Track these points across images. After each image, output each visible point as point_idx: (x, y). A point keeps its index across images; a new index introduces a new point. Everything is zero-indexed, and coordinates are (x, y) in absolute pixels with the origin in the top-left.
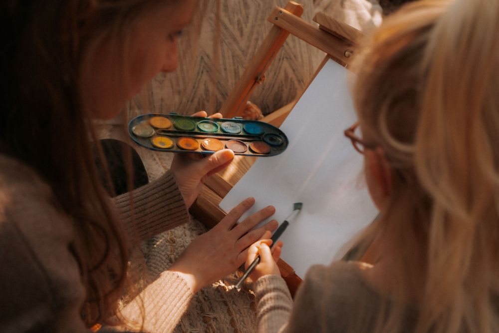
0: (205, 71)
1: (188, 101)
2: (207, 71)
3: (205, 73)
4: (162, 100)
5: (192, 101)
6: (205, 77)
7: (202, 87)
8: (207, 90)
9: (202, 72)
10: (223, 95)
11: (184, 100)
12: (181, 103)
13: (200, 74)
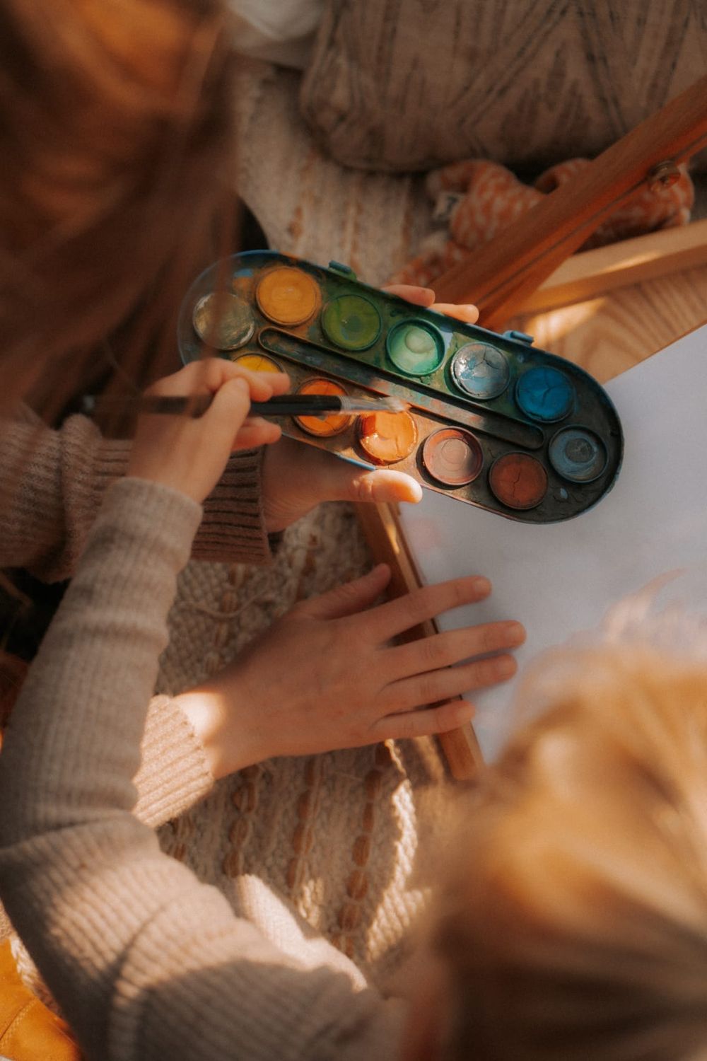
0: (572, 11)
1: (490, 91)
2: (581, 14)
3: (572, 14)
4: (415, 64)
5: (502, 92)
6: (567, 30)
7: (547, 57)
8: (558, 73)
9: (563, 12)
10: (603, 100)
11: (481, 82)
12: (467, 89)
13: (556, 16)
